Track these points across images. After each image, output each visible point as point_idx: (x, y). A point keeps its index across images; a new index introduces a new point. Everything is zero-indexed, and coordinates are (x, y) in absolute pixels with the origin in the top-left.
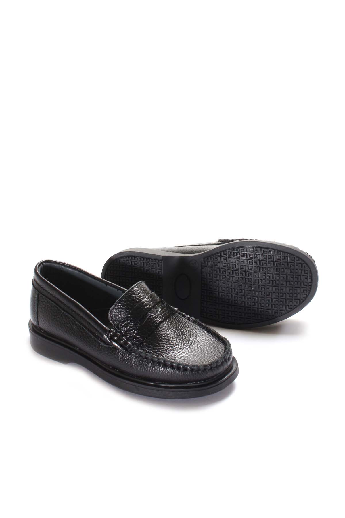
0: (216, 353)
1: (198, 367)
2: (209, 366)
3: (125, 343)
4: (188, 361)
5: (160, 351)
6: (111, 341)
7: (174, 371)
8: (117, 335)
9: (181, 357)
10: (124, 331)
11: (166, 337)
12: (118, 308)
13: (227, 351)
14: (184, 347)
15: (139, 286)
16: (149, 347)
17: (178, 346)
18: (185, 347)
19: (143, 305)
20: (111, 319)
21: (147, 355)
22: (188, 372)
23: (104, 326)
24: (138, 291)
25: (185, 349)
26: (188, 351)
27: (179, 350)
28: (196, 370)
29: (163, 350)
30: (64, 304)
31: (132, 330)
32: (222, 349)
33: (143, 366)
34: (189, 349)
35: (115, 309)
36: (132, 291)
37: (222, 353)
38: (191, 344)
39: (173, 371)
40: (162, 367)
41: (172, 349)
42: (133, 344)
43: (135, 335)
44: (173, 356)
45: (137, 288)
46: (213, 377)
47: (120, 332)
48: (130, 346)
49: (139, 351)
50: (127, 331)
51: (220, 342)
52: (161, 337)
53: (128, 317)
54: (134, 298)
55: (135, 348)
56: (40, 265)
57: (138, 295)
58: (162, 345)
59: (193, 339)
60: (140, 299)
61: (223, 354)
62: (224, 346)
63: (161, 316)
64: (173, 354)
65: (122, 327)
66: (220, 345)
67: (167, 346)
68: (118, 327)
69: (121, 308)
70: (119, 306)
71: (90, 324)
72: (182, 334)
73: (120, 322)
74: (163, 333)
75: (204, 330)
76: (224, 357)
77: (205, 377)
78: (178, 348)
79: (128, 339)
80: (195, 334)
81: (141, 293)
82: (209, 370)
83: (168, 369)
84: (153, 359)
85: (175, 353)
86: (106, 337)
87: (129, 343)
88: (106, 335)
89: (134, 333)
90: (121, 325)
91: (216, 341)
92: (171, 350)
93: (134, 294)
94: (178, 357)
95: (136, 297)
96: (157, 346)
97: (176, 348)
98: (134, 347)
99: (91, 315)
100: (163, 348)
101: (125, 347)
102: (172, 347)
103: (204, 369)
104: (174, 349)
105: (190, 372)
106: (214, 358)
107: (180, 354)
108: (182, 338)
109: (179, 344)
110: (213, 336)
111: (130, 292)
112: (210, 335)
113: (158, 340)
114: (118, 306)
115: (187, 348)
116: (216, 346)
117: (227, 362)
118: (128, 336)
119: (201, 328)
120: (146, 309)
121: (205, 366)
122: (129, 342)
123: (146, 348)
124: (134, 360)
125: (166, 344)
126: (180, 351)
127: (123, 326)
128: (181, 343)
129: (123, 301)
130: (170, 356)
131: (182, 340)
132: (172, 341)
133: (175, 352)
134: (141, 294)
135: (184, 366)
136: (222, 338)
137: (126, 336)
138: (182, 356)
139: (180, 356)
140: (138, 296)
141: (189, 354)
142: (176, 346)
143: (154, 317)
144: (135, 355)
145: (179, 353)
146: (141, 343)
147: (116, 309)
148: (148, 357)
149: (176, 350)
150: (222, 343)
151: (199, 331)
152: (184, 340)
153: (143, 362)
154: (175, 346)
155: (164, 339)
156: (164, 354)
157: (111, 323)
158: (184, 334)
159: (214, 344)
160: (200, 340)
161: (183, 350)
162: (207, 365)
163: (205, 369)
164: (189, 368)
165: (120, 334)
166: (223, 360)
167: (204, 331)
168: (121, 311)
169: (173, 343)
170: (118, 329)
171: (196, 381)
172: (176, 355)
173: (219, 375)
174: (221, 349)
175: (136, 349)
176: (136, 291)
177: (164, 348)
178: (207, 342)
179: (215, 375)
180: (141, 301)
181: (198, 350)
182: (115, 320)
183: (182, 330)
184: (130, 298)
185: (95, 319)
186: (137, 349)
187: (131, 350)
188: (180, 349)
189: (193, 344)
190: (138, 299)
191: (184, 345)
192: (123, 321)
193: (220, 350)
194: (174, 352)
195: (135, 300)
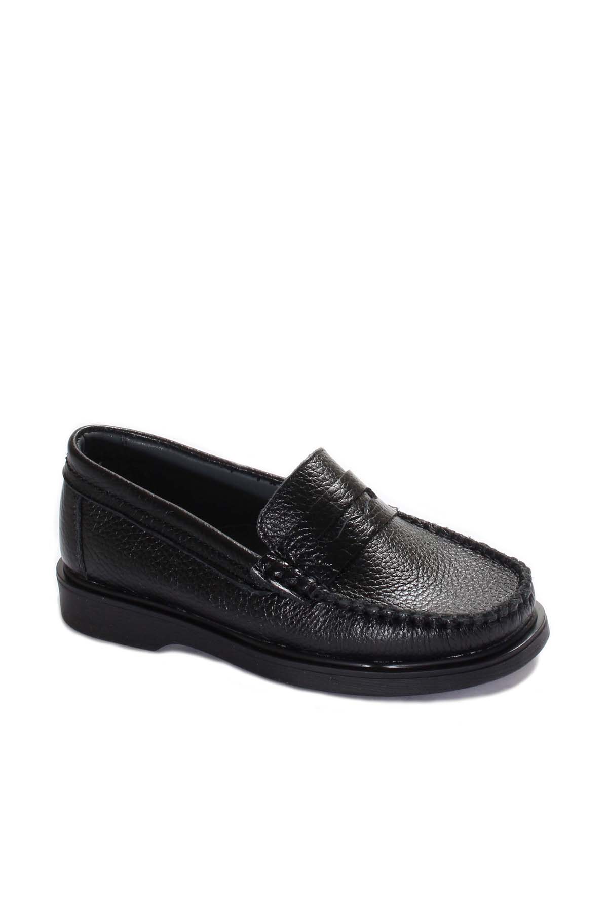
0: (502, 588)
1: (470, 617)
2: (493, 613)
3: (302, 581)
4: (445, 609)
5: (380, 594)
6: (269, 579)
7: (417, 633)
8: (280, 568)
9: (427, 603)
10: (295, 556)
11: (388, 564)
12: (278, 509)
13: (525, 583)
14: (430, 582)
15: (319, 459)
16: (355, 587)
17: (417, 581)
18: (432, 583)
19: (332, 497)
20: (265, 534)
21: (353, 602)
22: (449, 631)
23: (249, 552)
24: (319, 470)
25: (432, 587)
26: (441, 591)
27: (421, 590)
28: (466, 625)
29: (386, 592)
30: (148, 514)
31: (313, 553)
32: (514, 581)
33: (347, 629)
34: (440, 586)
35: (272, 510)
36: (307, 470)
37: (515, 588)
38: (443, 576)
39: (414, 632)
40: (390, 625)
41: (405, 588)
42: (318, 582)
43: (322, 563)
44: (409, 601)
45: (315, 462)
46: (502, 639)
47: (288, 560)
48: (312, 588)
49: (335, 595)
50: (302, 555)
51: (504, 567)
52: (379, 565)
53: (301, 525)
54: (313, 484)
55: (325, 590)
56: (79, 436)
57: (320, 478)
58: (383, 581)
59: (445, 567)
60: (325, 486)
61: (517, 589)
62: (515, 574)
63: (374, 520)
64: (410, 598)
65: (292, 549)
66: (507, 575)
67: (395, 582)
68: (281, 549)
69: (285, 508)
70: (281, 503)
71: (213, 551)
72: (420, 557)
73: (284, 538)
74: (381, 555)
75: (464, 547)
76: (523, 595)
77: (486, 641)
78: (417, 585)
79: (307, 574)
80: (448, 556)
81: (325, 473)
82: (493, 623)
83: (404, 627)
84: (369, 609)
85: (414, 596)
86: (257, 572)
87: (311, 580)
88: (257, 569)
89: (318, 558)
90: (288, 545)
91: (495, 566)
92: (402, 591)
93: (310, 474)
94: (422, 604)
95: (315, 481)
96: (373, 584)
97: (414, 585)
98: (322, 589)
99: (216, 530)
100: (385, 588)
101: (302, 591)
102: (405, 584)
103: (483, 621)
104: (409, 588)
105: (452, 631)
106: (500, 599)
107: (424, 597)
108: (421, 565)
109: (418, 577)
110: (485, 557)
111: (302, 471)
112: (479, 556)
113: (373, 570)
114: (278, 504)
115: (436, 585)
116: (498, 575)
117: (527, 605)
118: (305, 566)
119: (455, 543)
120: (340, 505)
121: (486, 615)
122: (310, 578)
123: (349, 589)
124: (322, 619)
125: (391, 578)
126: (423, 592)
127: (293, 547)
128: (423, 576)
129: (288, 493)
130: (404, 603)
131: (423, 570)
132: (402, 571)
133: (413, 594)
134: (327, 475)
135: (438, 619)
136: (506, 558)
137: (301, 568)
138: (429, 601)
139: (425, 601)
140: (319, 480)
141: (443, 596)
142: (413, 581)
143: (359, 522)
144: (326, 606)
145: (423, 595)
146: (337, 579)
147: (274, 511)
148: (356, 607)
149: (415, 590)
150: (509, 568)
151: (454, 551)
152: (427, 569)
153: (343, 621)
154: (410, 582)
155: (384, 568)
156: (390, 599)
157: (264, 544)
158: (424, 558)
159: (493, 572)
160: (461, 567)
161: (427, 588)
162: (489, 613)
163: (486, 623)
164: (451, 621)
165: (287, 564)
166: (522, 601)
167: (465, 549)
168: (285, 514)
169: (406, 576)
170: (283, 554)
171: (465, 652)
172: (417, 600)
173: (514, 634)
174: (510, 580)
175: (326, 592)
176: (313, 470)
177: (388, 587)
178: (476, 569)
179: (507, 635)
180: (327, 489)
181: (462, 587)
182: (273, 537)
183: (419, 551)
184: (302, 484)
185: (227, 538)
186: (329, 592)
187: (316, 596)
188: (422, 586)
189: (446, 576)
190: (320, 486)
191: (428, 579)
192: (293, 534)
193: (508, 581)
194: (410, 595)
195: (314, 488)
